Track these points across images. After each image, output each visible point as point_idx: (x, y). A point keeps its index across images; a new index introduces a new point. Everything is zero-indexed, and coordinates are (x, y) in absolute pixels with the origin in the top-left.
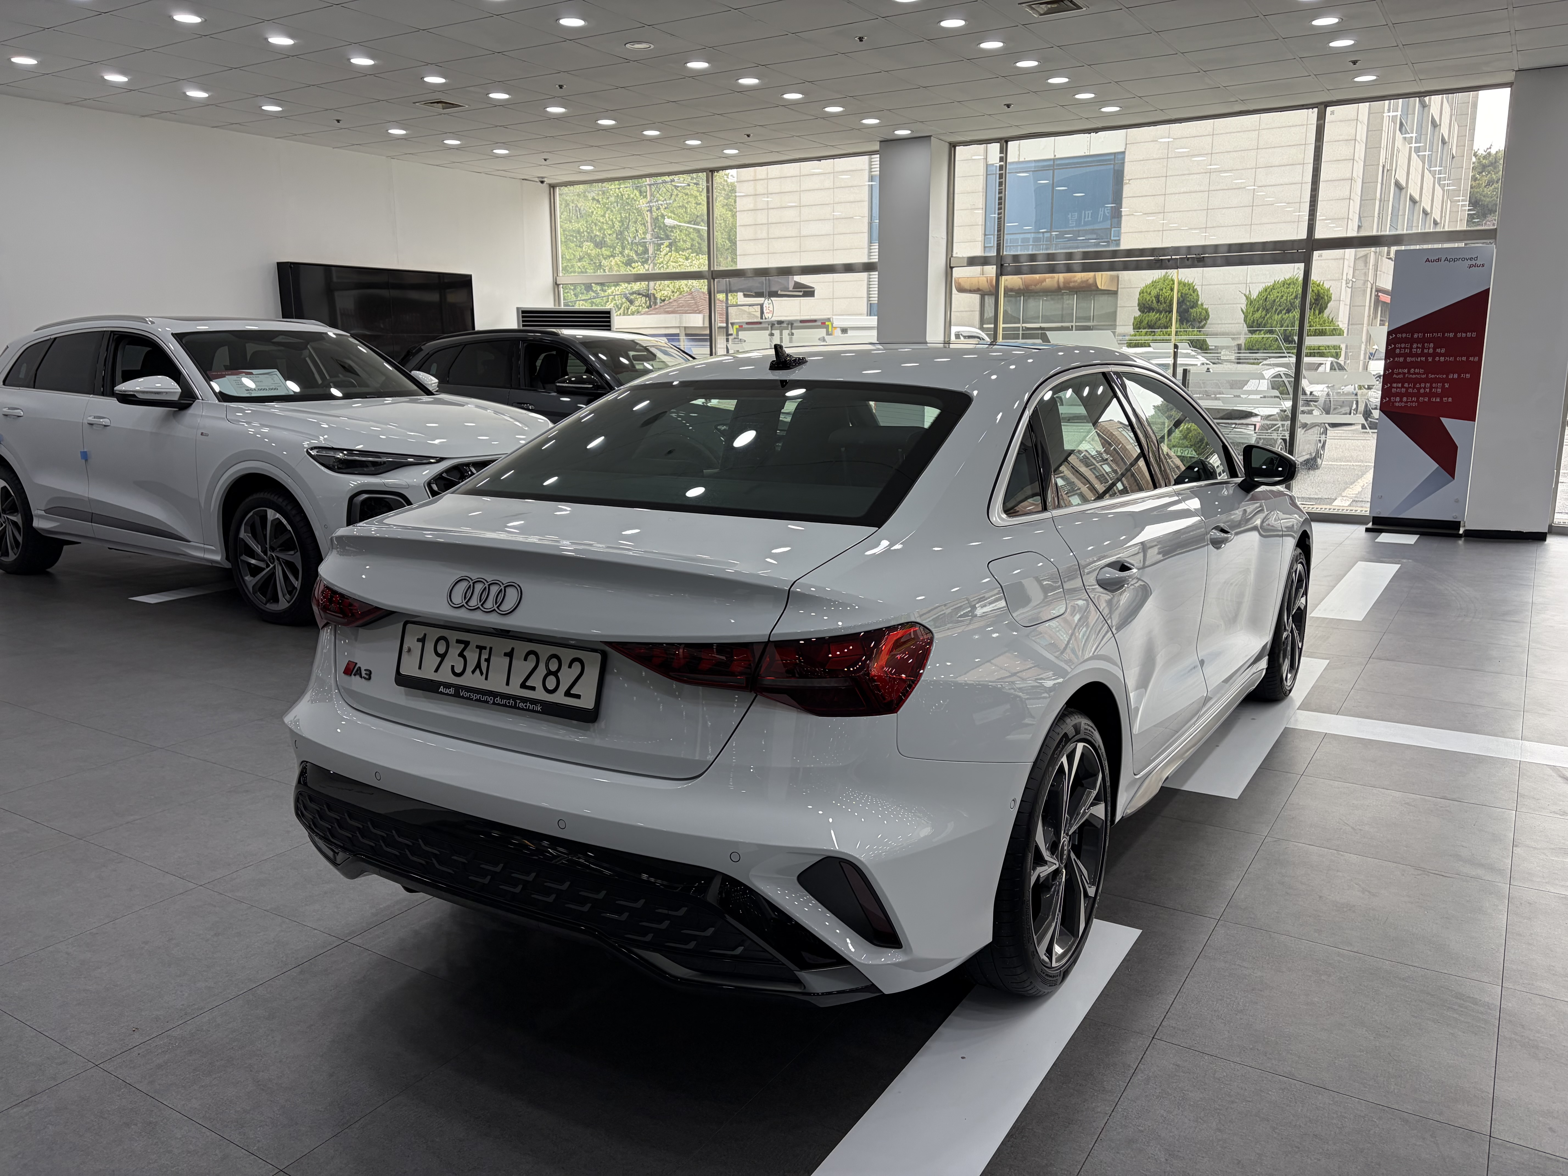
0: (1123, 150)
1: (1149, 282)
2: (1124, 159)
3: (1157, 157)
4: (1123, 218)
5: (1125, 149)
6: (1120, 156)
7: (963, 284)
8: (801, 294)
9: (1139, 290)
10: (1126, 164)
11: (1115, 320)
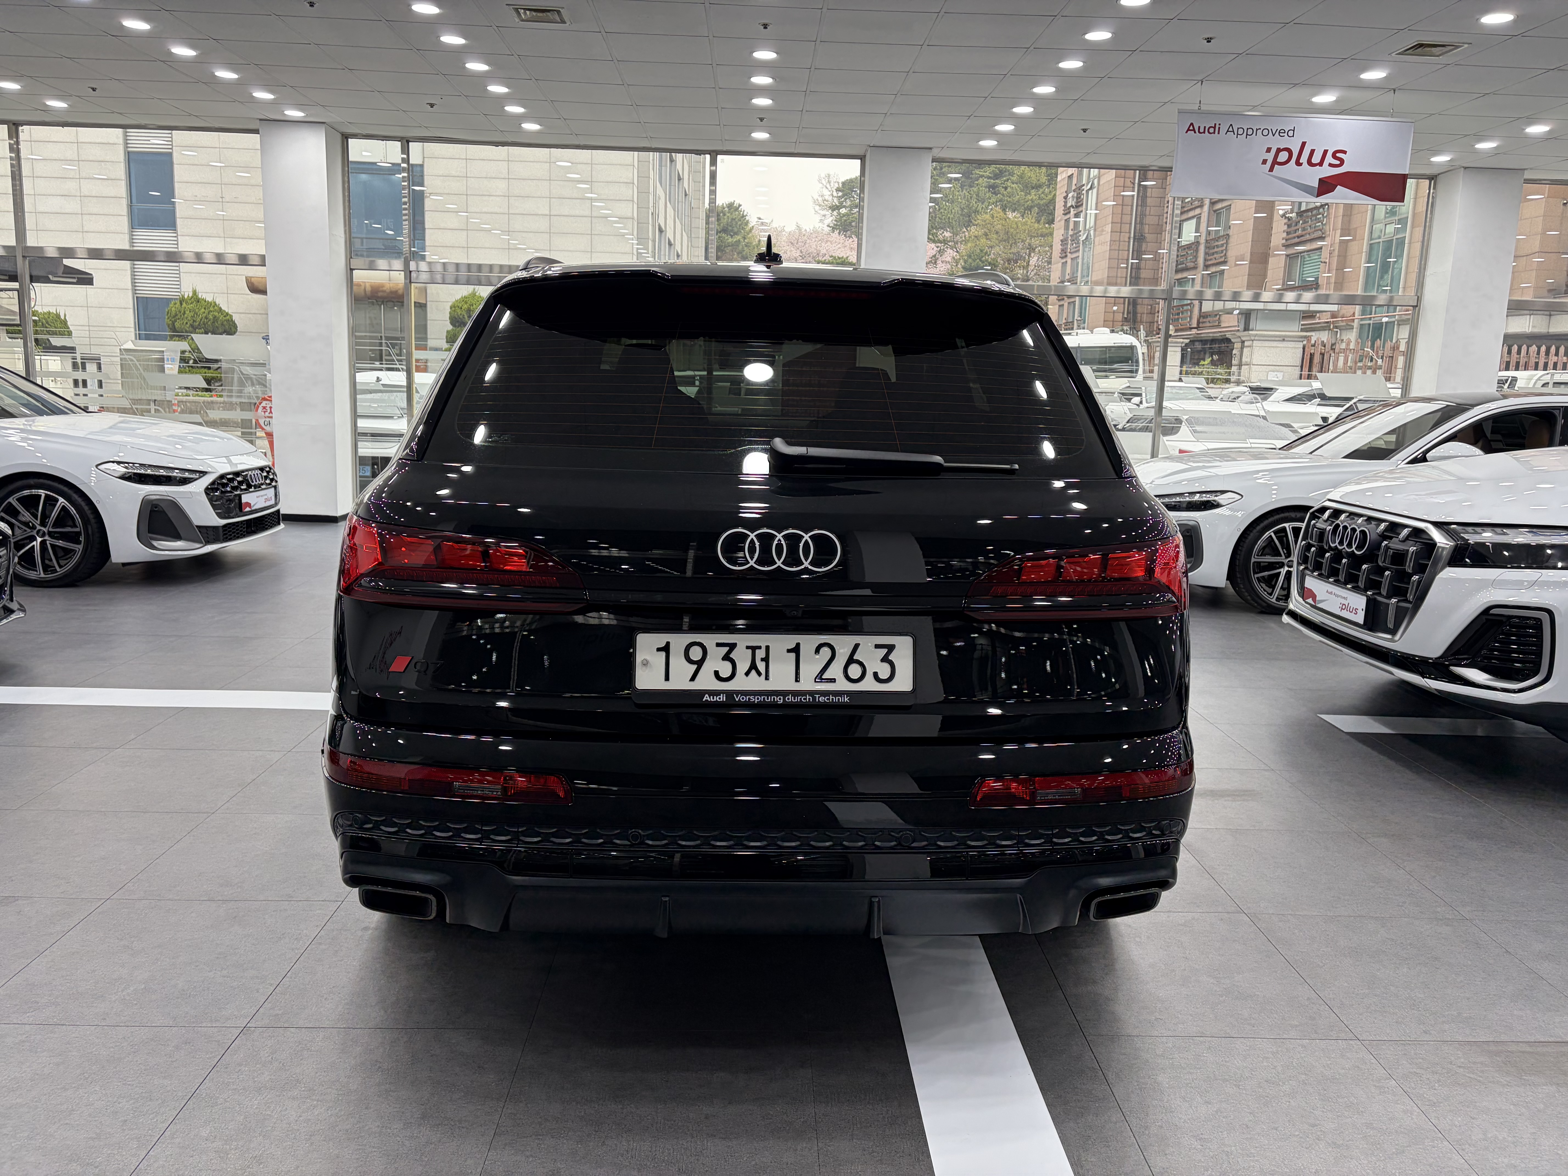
0: (421, 163)
1: (458, 297)
2: (422, 171)
3: (456, 175)
4: (427, 231)
5: (423, 162)
6: (419, 169)
7: (256, 284)
8: (75, 280)
9: (450, 304)
10: (426, 177)
11: (426, 333)
